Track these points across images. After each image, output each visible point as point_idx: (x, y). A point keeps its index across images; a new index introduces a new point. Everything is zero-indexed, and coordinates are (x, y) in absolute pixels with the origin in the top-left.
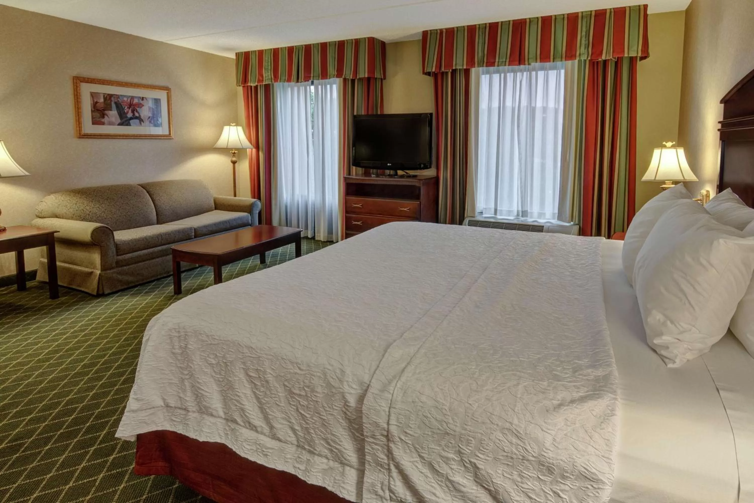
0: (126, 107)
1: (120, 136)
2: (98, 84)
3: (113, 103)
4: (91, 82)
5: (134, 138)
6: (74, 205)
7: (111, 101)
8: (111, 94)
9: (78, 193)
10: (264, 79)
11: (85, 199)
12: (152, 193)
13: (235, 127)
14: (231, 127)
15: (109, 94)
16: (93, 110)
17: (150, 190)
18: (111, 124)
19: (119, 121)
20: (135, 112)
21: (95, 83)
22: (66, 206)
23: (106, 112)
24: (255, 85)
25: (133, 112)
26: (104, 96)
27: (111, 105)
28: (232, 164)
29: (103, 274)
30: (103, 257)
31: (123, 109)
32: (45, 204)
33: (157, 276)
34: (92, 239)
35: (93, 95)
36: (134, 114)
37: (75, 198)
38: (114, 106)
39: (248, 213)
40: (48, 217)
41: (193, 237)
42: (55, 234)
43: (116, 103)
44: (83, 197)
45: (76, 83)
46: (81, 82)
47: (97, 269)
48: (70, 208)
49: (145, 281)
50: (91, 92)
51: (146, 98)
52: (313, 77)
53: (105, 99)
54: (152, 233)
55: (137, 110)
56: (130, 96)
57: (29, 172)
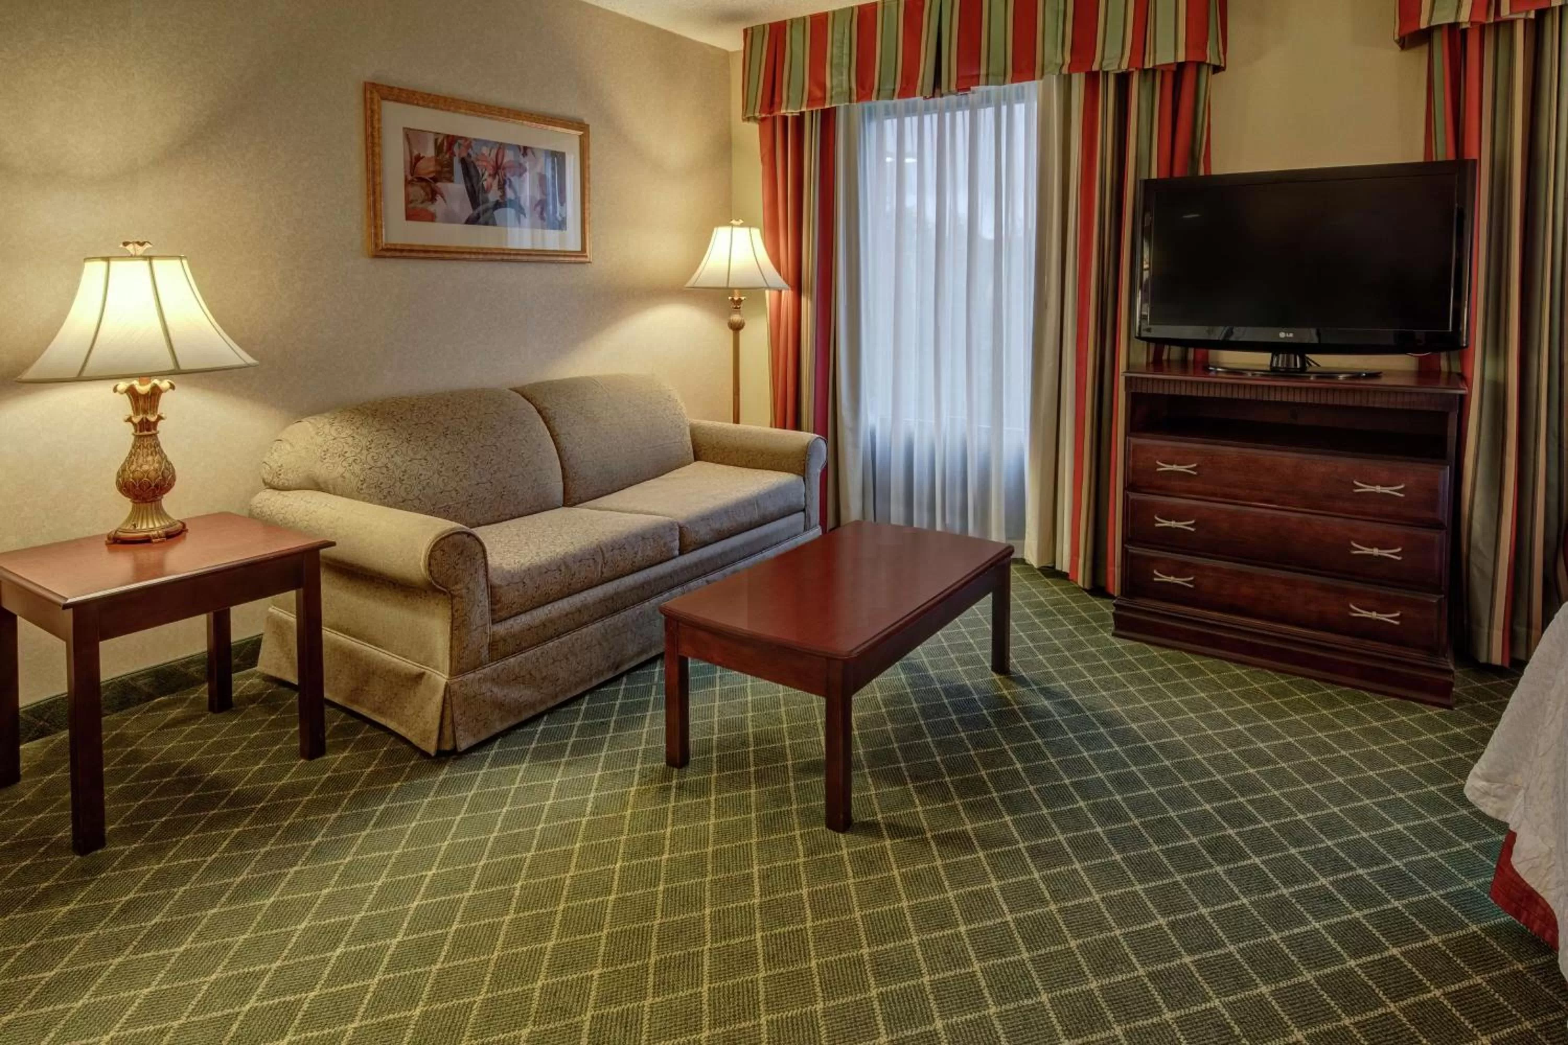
0: (487, 174)
1: (470, 253)
2: (423, 106)
3: (456, 161)
4: (408, 102)
5: (502, 260)
6: (365, 452)
7: (453, 154)
8: (453, 136)
9: (374, 416)
10: (828, 95)
11: (391, 432)
12: (550, 413)
13: (746, 230)
14: (735, 229)
15: (448, 136)
16: (410, 178)
17: (546, 405)
18: (450, 218)
19: (468, 211)
20: (507, 187)
21: (418, 105)
22: (343, 455)
23: (439, 185)
24: (796, 112)
25: (502, 187)
26: (436, 140)
27: (450, 165)
28: (731, 332)
29: (456, 687)
30: (458, 627)
31: (479, 177)
32: (288, 447)
33: (591, 679)
34: (431, 572)
35: (411, 135)
36: (504, 194)
37: (364, 431)
38: (458, 168)
39: (798, 474)
40: (295, 489)
41: (677, 552)
42: (323, 552)
43: (463, 161)
44: (385, 427)
45: (372, 99)
46: (384, 98)
47: (436, 668)
48: (355, 461)
49: (561, 699)
50: (404, 128)
51: (531, 148)
52: (987, 75)
53: (438, 149)
54: (578, 546)
55: (510, 181)
56: (496, 143)
57: (252, 356)
